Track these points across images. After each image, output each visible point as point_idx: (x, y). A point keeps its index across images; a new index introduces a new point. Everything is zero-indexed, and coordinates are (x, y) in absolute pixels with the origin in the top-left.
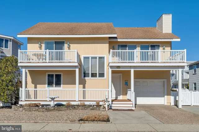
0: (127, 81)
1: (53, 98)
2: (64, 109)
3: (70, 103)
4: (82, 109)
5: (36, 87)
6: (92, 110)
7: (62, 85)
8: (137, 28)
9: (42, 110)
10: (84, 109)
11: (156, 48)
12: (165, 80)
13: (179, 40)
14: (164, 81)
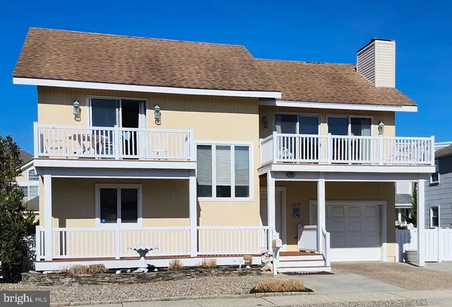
0: (297, 207)
1: (144, 249)
2: (178, 275)
3: (179, 261)
4: (217, 275)
5: (62, 224)
6: (243, 277)
7: (140, 220)
8: (305, 63)
9: (127, 279)
10: (223, 274)
11: (362, 126)
12: (384, 203)
13: (414, 109)
14: (380, 205)
